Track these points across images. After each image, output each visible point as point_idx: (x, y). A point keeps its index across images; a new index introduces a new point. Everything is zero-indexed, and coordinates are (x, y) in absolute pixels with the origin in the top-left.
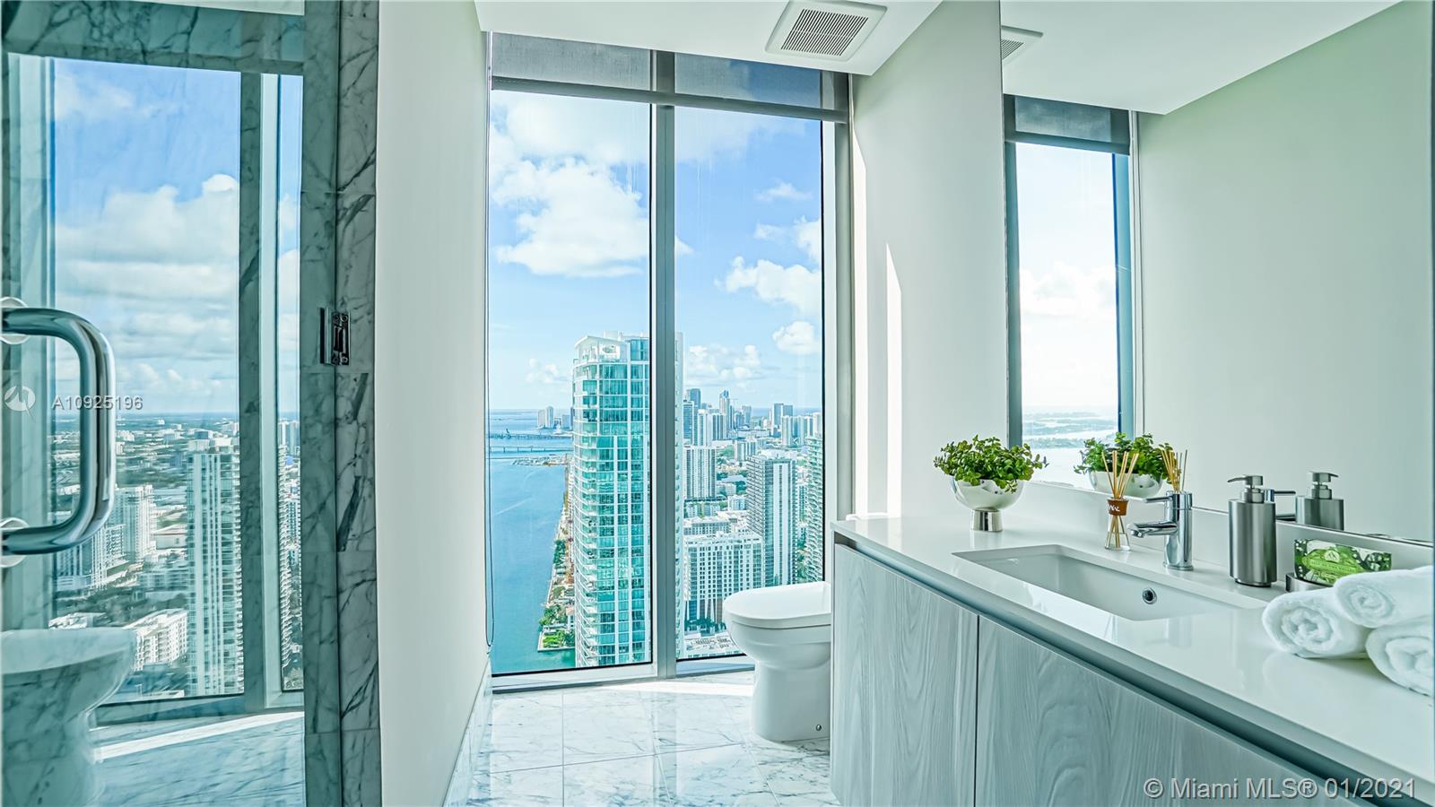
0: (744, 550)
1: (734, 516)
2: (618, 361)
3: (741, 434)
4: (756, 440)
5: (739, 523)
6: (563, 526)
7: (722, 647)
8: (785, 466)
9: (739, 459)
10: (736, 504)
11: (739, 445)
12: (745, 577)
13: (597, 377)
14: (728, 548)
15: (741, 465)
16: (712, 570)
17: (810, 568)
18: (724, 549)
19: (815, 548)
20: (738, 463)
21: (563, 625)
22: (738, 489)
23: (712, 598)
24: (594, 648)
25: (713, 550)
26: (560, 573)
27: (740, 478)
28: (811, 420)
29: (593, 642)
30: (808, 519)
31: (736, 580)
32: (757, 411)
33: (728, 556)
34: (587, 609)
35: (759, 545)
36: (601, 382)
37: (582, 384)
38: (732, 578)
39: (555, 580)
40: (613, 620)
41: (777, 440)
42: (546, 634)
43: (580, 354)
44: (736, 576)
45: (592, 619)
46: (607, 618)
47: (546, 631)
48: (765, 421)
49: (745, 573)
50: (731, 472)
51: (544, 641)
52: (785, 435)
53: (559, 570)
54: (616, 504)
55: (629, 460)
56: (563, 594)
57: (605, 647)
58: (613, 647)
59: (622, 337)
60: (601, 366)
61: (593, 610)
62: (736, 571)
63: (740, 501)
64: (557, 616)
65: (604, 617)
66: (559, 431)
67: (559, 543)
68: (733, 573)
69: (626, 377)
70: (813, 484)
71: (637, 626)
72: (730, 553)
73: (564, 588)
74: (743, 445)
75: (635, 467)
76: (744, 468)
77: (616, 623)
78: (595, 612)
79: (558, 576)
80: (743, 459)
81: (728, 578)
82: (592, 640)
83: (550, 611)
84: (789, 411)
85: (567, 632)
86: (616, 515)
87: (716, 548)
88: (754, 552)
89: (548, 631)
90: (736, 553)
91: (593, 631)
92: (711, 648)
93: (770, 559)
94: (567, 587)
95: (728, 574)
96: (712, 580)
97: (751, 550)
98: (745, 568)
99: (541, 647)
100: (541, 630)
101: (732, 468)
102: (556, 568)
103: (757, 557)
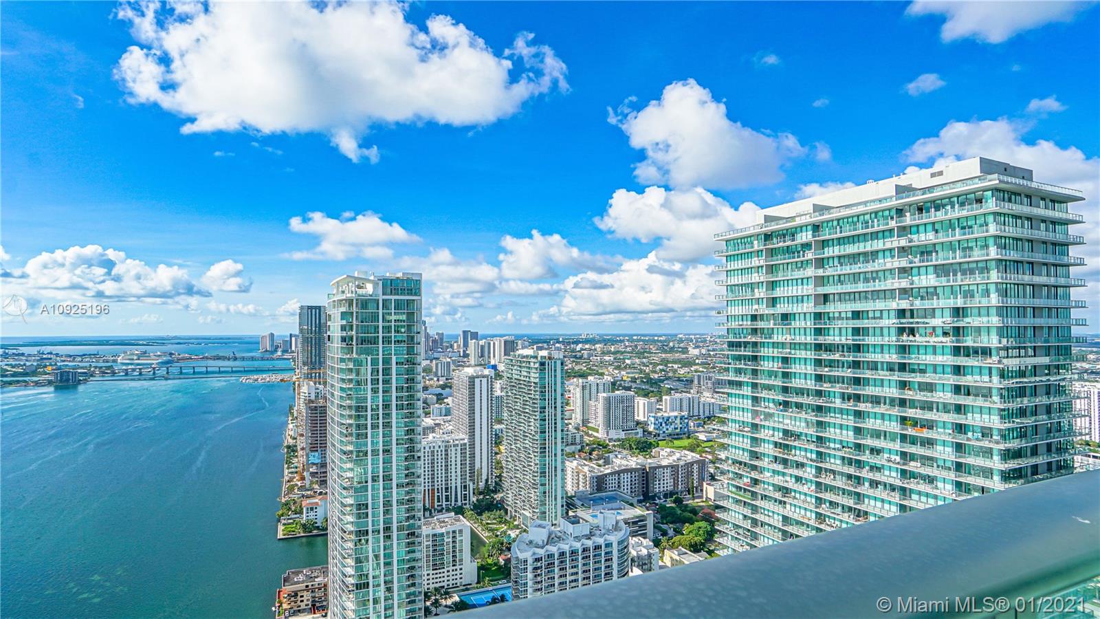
0: (453, 449)
1: (437, 422)
2: (371, 296)
3: (436, 355)
4: (449, 360)
5: (442, 427)
6: (292, 433)
7: (442, 527)
8: (484, 380)
9: (436, 375)
10: (438, 411)
11: (437, 365)
12: (453, 470)
13: (354, 309)
14: (439, 447)
15: (438, 380)
16: (426, 466)
17: (507, 461)
18: (437, 448)
19: (511, 445)
20: (435, 379)
21: (298, 515)
22: (438, 399)
23: (427, 488)
24: (351, 532)
25: (427, 449)
26: (292, 473)
27: (439, 390)
28: (494, 344)
29: (350, 528)
30: (505, 422)
31: (446, 473)
32: (448, 336)
33: (439, 453)
34: (344, 501)
35: (465, 444)
36: (357, 312)
37: (340, 314)
38: (443, 471)
39: (286, 478)
40: (367, 508)
41: (465, 360)
42: (284, 524)
43: (338, 290)
44: (446, 470)
45: (348, 509)
46: (361, 507)
47: (283, 522)
48: (455, 344)
49: (453, 467)
50: (432, 386)
51: (283, 530)
52: (473, 355)
53: (290, 470)
54: (369, 413)
55: (381, 377)
56: (296, 491)
57: (360, 531)
58: (367, 531)
59: (375, 277)
60: (357, 300)
61: (350, 501)
62: (446, 466)
63: (441, 409)
64: (293, 508)
65: (359, 507)
66: (279, 353)
67: (289, 447)
68: (443, 468)
69: (378, 309)
70: (510, 394)
71: (386, 512)
72: (441, 451)
73: (297, 485)
74: (440, 365)
75: (385, 382)
76: (441, 383)
77: (370, 511)
78: (352, 502)
79: (290, 475)
80: (439, 374)
81: (439, 472)
82: (348, 526)
83: (287, 504)
84: (475, 336)
85: (303, 521)
86: (369, 422)
87: (430, 448)
88: (461, 450)
89: (285, 522)
90: (446, 451)
91: (350, 519)
92: (433, 529)
93: (473, 456)
94: (299, 483)
95: (440, 468)
96: (427, 473)
97: (459, 448)
98: (453, 463)
99: (280, 536)
100: (279, 521)
101: (432, 382)
102: (288, 468)
103: (463, 453)
